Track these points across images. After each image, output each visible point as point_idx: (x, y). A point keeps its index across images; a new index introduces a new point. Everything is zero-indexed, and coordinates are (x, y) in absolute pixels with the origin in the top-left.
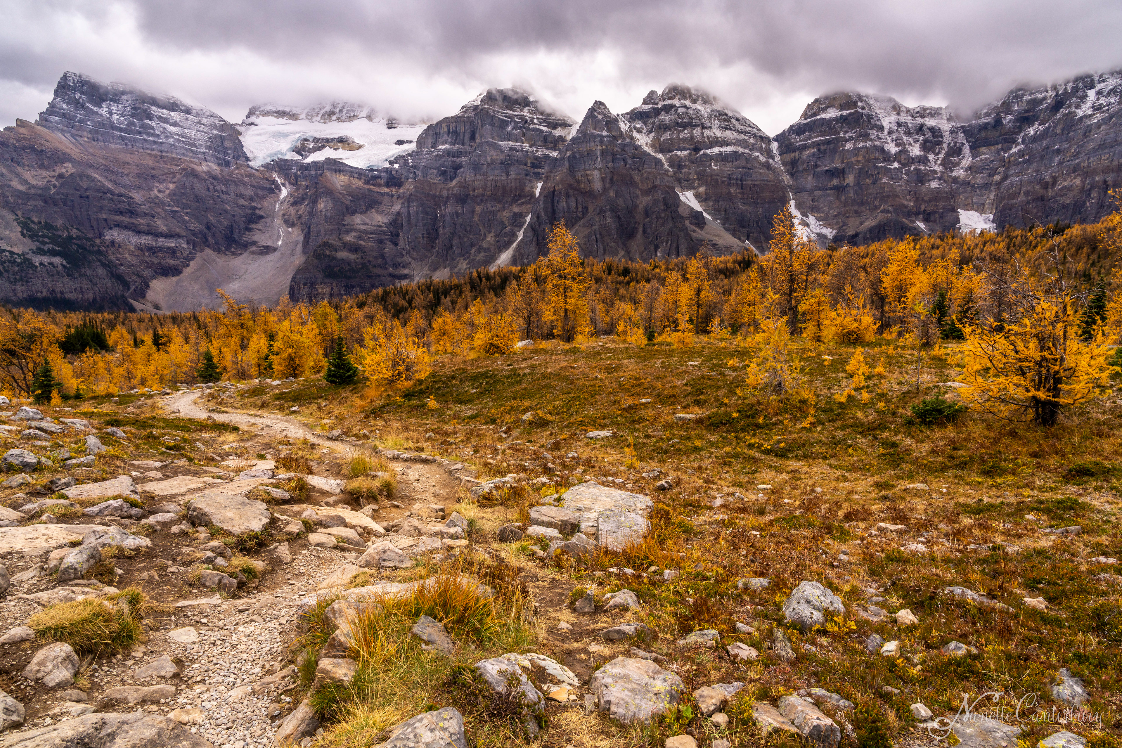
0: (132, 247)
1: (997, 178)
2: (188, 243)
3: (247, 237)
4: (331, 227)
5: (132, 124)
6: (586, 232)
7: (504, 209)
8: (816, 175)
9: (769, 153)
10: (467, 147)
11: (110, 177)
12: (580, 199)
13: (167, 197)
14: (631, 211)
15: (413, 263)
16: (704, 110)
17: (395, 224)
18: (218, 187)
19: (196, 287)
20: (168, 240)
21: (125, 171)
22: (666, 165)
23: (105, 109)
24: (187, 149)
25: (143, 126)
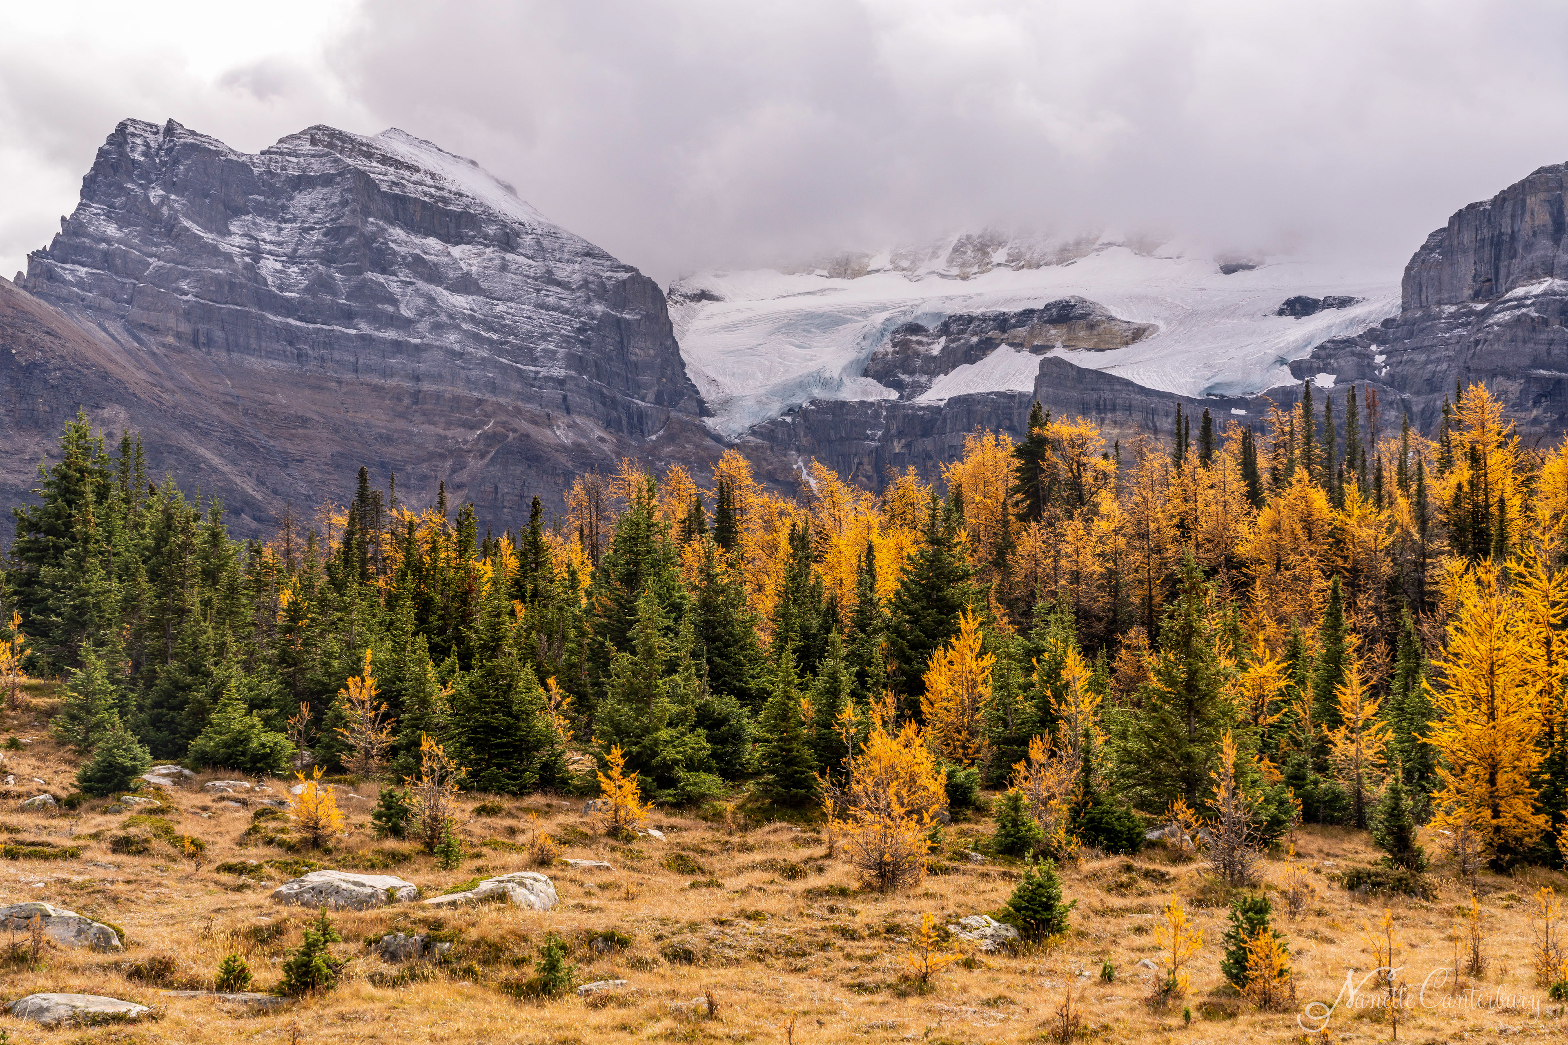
5: (326, 284)
23: (237, 240)
24: (503, 368)
25: (361, 291)
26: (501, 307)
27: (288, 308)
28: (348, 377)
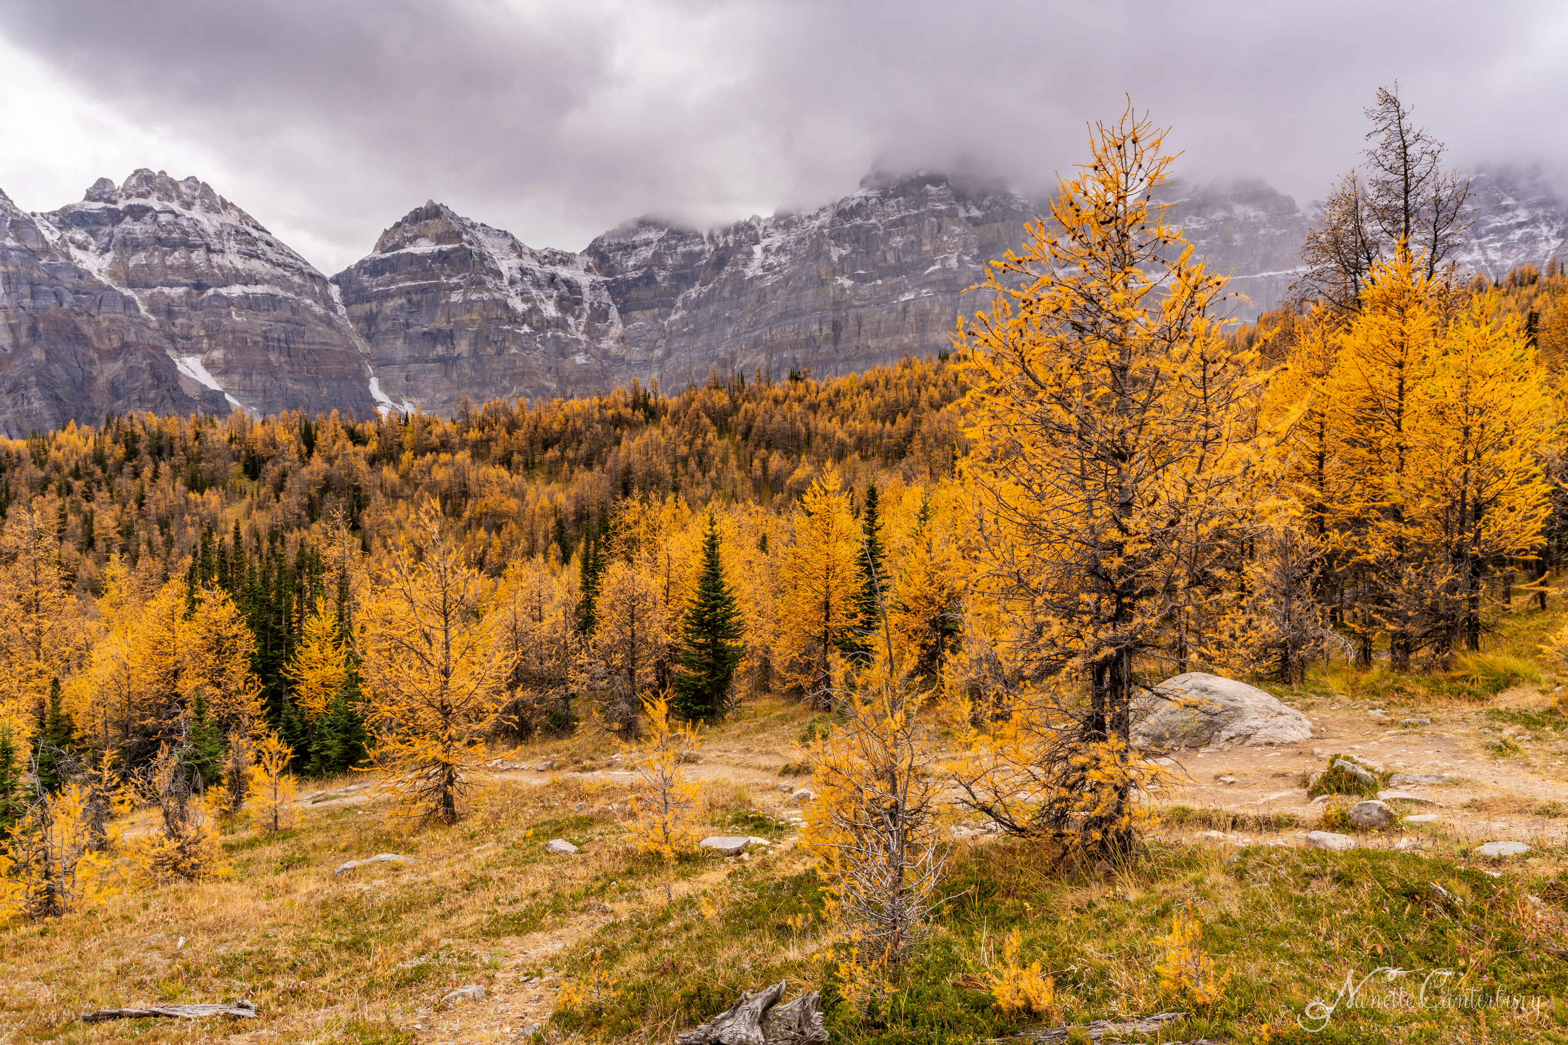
1: (658, 353)
8: (409, 339)
9: (327, 302)
16: (210, 223)
22: (143, 310)
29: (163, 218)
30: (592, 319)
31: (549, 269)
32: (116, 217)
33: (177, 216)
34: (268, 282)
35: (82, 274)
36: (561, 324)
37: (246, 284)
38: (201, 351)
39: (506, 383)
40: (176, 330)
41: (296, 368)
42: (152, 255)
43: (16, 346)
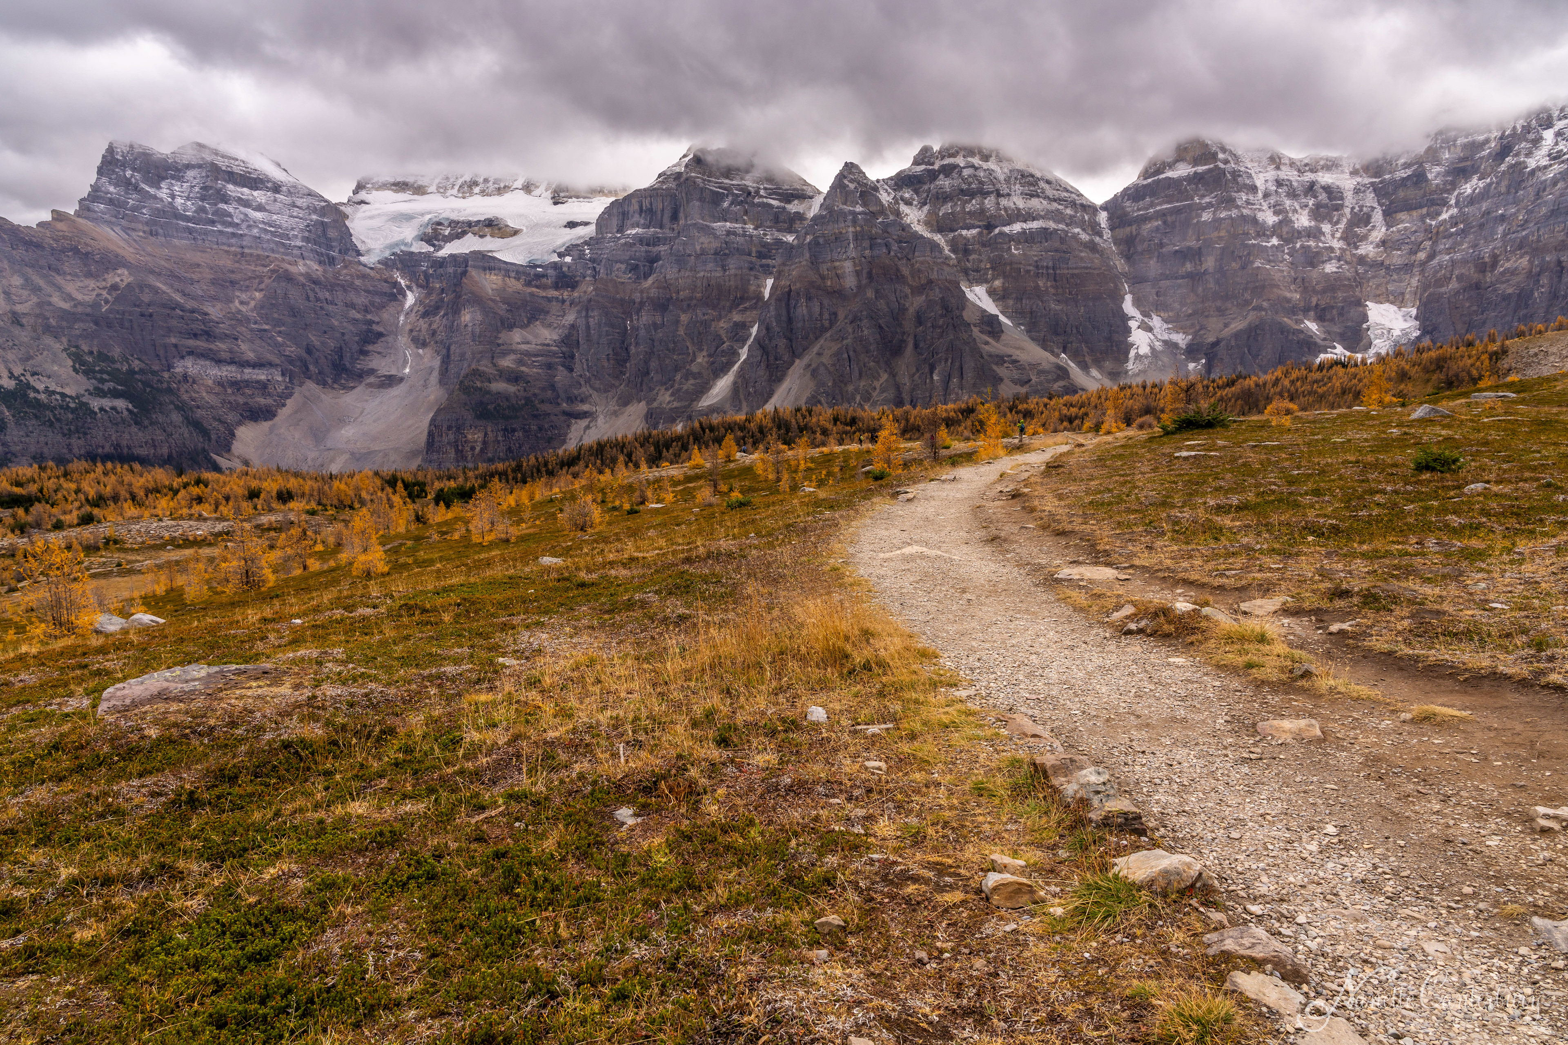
0: (210, 382)
1: (1422, 255)
2: (283, 375)
3: (361, 364)
4: (481, 348)
5: (203, 210)
6: (835, 347)
7: (719, 318)
8: (1161, 258)
9: (1095, 228)
10: (667, 231)
11: (176, 284)
12: (826, 302)
13: (252, 310)
14: (897, 315)
15: (595, 394)
16: (1000, 171)
17: (570, 341)
18: (321, 295)
19: (297, 435)
20: (256, 371)
21: (195, 277)
22: (947, 251)
23: (165, 191)
24: (277, 243)
25: (217, 212)
26: (275, 217)
27: (188, 219)
28: (215, 246)
29: (966, 172)
30: (1351, 224)
31: (1309, 177)
32: (933, 175)
33: (976, 169)
34: (1043, 217)
35: (905, 228)
36: (1314, 233)
37: (1025, 221)
38: (986, 281)
39: (1247, 296)
40: (969, 265)
41: (1060, 290)
42: (956, 204)
43: (859, 287)
